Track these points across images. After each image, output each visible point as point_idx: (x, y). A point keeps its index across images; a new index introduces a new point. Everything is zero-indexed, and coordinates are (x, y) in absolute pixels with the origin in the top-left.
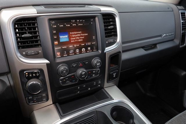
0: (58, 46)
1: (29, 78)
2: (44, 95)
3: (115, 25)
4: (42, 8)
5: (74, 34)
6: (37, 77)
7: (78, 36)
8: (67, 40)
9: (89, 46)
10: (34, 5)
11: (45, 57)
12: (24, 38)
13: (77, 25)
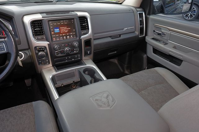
0: (53, 34)
1: (39, 51)
2: (47, 61)
3: (87, 23)
4: (45, 15)
5: (62, 28)
6: (43, 51)
7: (65, 29)
8: (59, 31)
9: (71, 35)
10: (40, 13)
11: (47, 40)
12: (36, 31)
13: (64, 23)
